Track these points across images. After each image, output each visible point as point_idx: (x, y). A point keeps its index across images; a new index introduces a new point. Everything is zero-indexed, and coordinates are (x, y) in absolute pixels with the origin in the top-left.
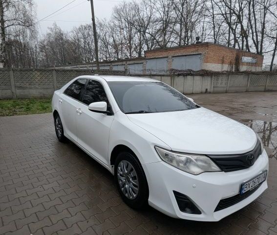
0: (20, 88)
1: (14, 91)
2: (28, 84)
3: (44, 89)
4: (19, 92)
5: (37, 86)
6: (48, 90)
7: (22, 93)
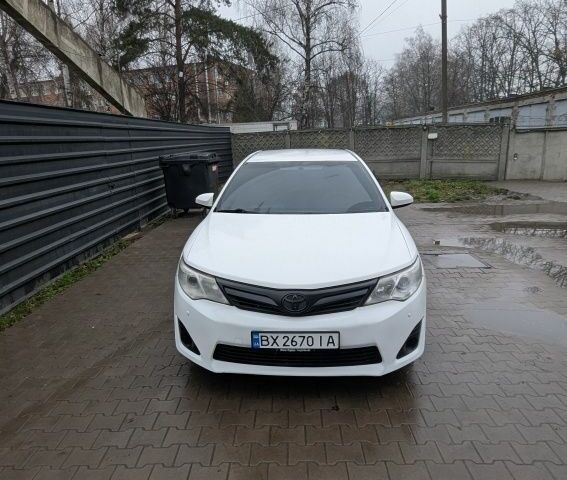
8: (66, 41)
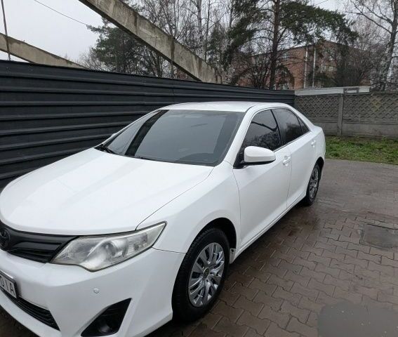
0: (349, 121)
1: (340, 126)
2: (359, 116)
3: (382, 124)
4: (346, 127)
5: (372, 120)
6: (389, 126)
7: (350, 129)
8: (144, 30)
